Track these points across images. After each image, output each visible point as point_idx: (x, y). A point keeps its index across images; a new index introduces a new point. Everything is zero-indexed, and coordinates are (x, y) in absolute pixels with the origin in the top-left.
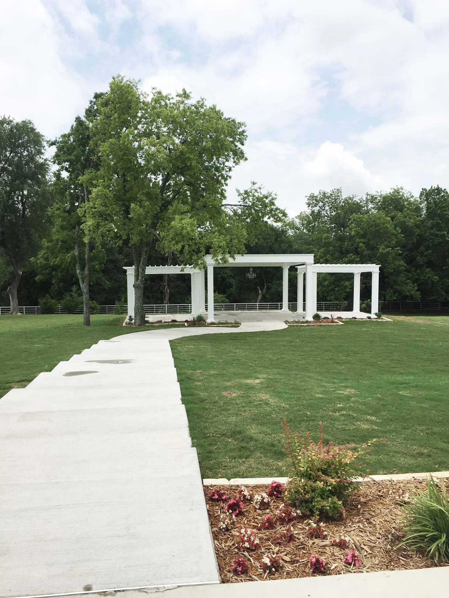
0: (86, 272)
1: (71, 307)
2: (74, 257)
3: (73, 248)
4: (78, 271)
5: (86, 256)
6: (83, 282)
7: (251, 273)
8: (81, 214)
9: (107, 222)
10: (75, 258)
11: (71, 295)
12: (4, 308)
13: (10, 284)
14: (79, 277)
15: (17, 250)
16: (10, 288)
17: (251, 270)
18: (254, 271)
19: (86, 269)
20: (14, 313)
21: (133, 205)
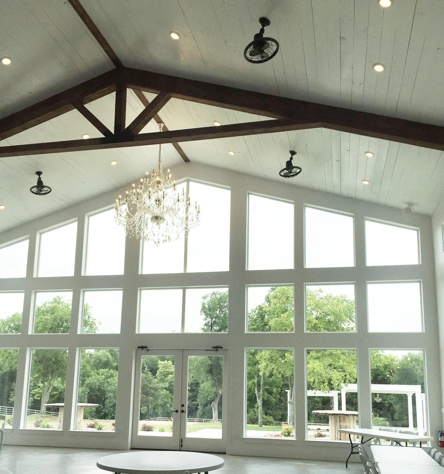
0: (261, 393)
1: (253, 420)
2: (253, 383)
3: (254, 378)
4: (256, 392)
5: (261, 383)
6: (259, 399)
7: (378, 398)
8: (258, 359)
9: (272, 363)
10: (255, 384)
11: (254, 411)
12: (206, 420)
13: (213, 401)
14: (257, 395)
15: (220, 376)
16: (213, 404)
17: (378, 395)
18: (380, 396)
19: (261, 390)
20: (215, 422)
21: (286, 354)
